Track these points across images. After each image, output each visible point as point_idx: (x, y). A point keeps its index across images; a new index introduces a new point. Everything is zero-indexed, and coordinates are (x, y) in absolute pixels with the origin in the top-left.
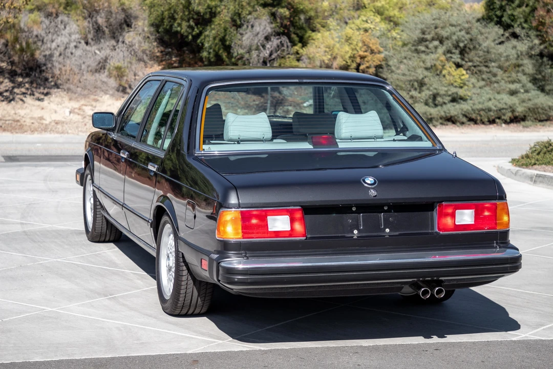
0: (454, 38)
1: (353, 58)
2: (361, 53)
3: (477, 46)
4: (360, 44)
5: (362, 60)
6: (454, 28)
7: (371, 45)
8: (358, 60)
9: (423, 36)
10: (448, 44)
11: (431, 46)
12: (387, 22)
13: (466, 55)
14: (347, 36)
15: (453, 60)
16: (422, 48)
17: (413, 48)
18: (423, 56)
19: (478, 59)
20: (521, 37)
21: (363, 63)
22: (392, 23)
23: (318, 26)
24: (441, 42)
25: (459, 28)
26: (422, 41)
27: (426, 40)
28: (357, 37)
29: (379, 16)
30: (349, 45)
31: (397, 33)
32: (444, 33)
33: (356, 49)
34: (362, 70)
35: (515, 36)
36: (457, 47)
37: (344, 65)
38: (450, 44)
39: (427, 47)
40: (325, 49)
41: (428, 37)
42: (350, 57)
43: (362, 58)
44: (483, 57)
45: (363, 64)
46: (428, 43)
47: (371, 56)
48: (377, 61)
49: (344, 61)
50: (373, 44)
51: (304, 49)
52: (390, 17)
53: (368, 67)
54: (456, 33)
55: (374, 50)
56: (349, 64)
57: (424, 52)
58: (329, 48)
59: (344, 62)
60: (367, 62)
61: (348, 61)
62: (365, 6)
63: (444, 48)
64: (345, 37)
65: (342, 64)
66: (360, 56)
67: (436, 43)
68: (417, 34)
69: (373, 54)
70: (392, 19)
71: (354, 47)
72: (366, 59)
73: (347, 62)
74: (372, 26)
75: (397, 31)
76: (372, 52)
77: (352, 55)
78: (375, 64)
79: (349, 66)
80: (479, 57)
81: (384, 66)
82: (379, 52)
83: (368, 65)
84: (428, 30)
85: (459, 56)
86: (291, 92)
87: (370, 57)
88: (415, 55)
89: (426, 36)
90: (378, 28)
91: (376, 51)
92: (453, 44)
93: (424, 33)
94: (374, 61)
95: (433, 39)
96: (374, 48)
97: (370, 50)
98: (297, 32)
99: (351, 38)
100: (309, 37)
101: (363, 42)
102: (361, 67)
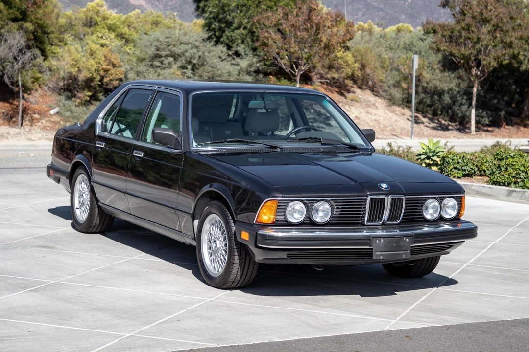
0: (187, 54)
1: (97, 70)
2: (105, 67)
3: (205, 63)
4: (103, 59)
5: (105, 73)
6: (186, 46)
7: (113, 60)
8: (102, 73)
9: (157, 52)
10: (181, 61)
11: (166, 61)
12: (119, 38)
13: (196, 70)
14: (91, 50)
15: (187, 75)
16: (158, 64)
17: (150, 63)
18: (159, 70)
19: (207, 74)
20: (242, 56)
21: (106, 76)
22: (124, 40)
23: (56, 41)
24: (175, 59)
25: (190, 46)
26: (157, 56)
27: (160, 57)
28: (101, 53)
29: (113, 34)
30: (94, 59)
31: (130, 49)
32: (178, 50)
33: (100, 63)
34: (106, 82)
35: (237, 54)
36: (190, 62)
37: (90, 77)
38: (184, 61)
39: (162, 63)
40: (72, 62)
41: (163, 53)
42: (95, 70)
43: (106, 71)
44: (212, 73)
45: (106, 77)
46: (163, 58)
47: (114, 69)
48: (119, 75)
49: (90, 73)
50: (114, 59)
51: (45, 61)
52: (122, 34)
53: (111, 80)
54: (189, 51)
55: (115, 64)
56: (94, 76)
57: (159, 67)
58: (76, 61)
59: (91, 75)
60: (111, 75)
61: (94, 73)
62: (97, 23)
63: (179, 64)
64: (89, 51)
65: (89, 76)
66: (103, 69)
67: (171, 59)
68: (152, 51)
69: (115, 68)
70: (124, 36)
71: (98, 61)
72: (110, 72)
73: (93, 75)
74: (107, 42)
75: (129, 48)
76: (114, 66)
77: (97, 68)
78: (117, 77)
79: (94, 78)
80: (208, 73)
81: (124, 79)
82: (121, 66)
83: (111, 78)
84: (162, 47)
85: (191, 71)
86: (37, 100)
87: (112, 71)
88: (151, 70)
89: (160, 53)
90: (113, 44)
91: (117, 65)
92: (186, 61)
93: (158, 50)
94: (116, 75)
95: (167, 56)
96: (115, 62)
97: (111, 65)
98: (39, 45)
99: (94, 52)
100: (49, 50)
101: (105, 57)
102: (105, 80)
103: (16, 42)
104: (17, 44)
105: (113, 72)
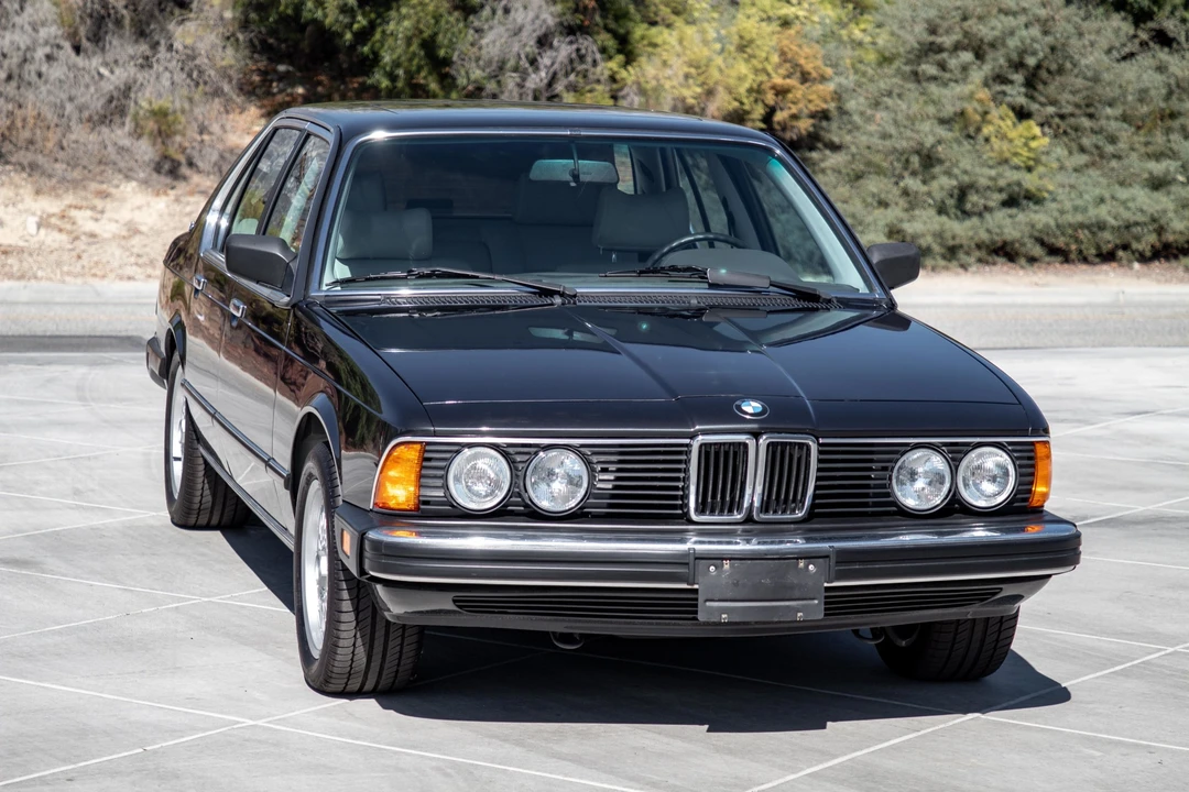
0: (1013, 43)
1: (757, 91)
2: (778, 81)
3: (1068, 65)
4: (775, 58)
5: (780, 97)
6: (1011, 18)
7: (802, 61)
8: (770, 98)
9: (932, 38)
10: (997, 60)
11: (953, 63)
13: (1040, 87)
14: (741, 37)
15: (1008, 99)
16: (931, 70)
17: (907, 68)
18: (933, 88)
19: (1070, 97)
20: (1179, 43)
21: (782, 105)
22: (850, 6)
23: (665, 11)
24: (979, 55)
25: (1022, 19)
26: (929, 50)
27: (940, 49)
28: (767, 39)
30: (747, 61)
31: (864, 31)
32: (985, 31)
33: (765, 71)
34: (779, 123)
35: (1163, 39)
36: (1019, 65)
37: (736, 111)
38: (1002, 61)
39: (942, 66)
40: (686, 69)
41: (947, 41)
42: (750, 91)
43: (781, 92)
44: (1085, 93)
45: (782, 109)
46: (945, 55)
47: (803, 87)
48: (818, 102)
49: (736, 99)
50: (806, 58)
51: (630, 68)
53: (795, 117)
54: (1018, 33)
55: (809, 73)
56: (747, 107)
57: (934, 78)
58: (697, 67)
59: (736, 104)
60: (794, 103)
61: (745, 101)
63: (987, 68)
64: (736, 39)
65: (730, 108)
66: (773, 87)
67: (967, 56)
68: (916, 34)
69: (807, 85)
71: (760, 66)
72: (790, 96)
73: (742, 103)
74: (801, 13)
75: (862, 26)
76: (805, 78)
77: (755, 86)
78: (812, 107)
79: (748, 113)
80: (1073, 93)
81: (834, 114)
82: (823, 79)
83: (794, 110)
84: (945, 25)
85: (1023, 90)
87: (800, 91)
88: (912, 86)
89: (939, 40)
90: (816, 19)
91: (814, 74)
92: (1009, 60)
93: (933, 31)
94: (810, 101)
95: (957, 47)
96: (809, 67)
97: (798, 74)
98: (612, 25)
99: (751, 41)
100: (643, 38)
101: (783, 53)
102: (779, 116)
103: (531, 15)
104: (533, 21)
105: (799, 94)
